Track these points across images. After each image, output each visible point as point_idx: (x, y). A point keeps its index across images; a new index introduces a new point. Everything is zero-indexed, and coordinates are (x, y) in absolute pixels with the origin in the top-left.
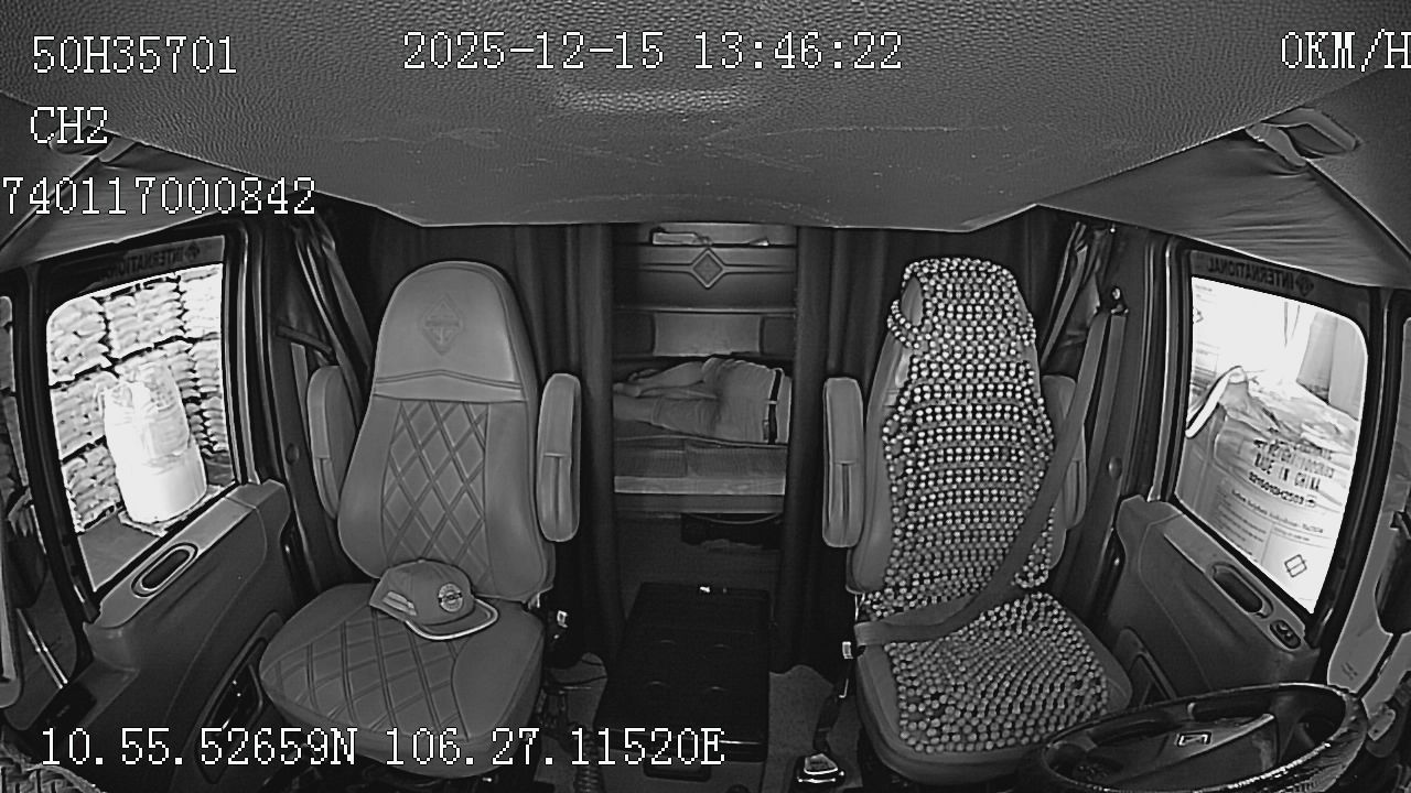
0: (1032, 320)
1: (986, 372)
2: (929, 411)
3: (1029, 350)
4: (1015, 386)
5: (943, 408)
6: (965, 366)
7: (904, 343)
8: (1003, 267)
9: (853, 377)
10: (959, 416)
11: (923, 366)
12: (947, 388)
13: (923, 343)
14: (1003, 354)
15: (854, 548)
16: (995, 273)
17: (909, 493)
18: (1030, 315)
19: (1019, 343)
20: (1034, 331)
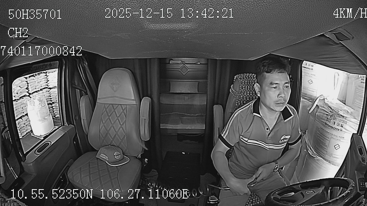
7: (234, 96)
9: (221, 105)
11: (239, 102)
13: (239, 96)
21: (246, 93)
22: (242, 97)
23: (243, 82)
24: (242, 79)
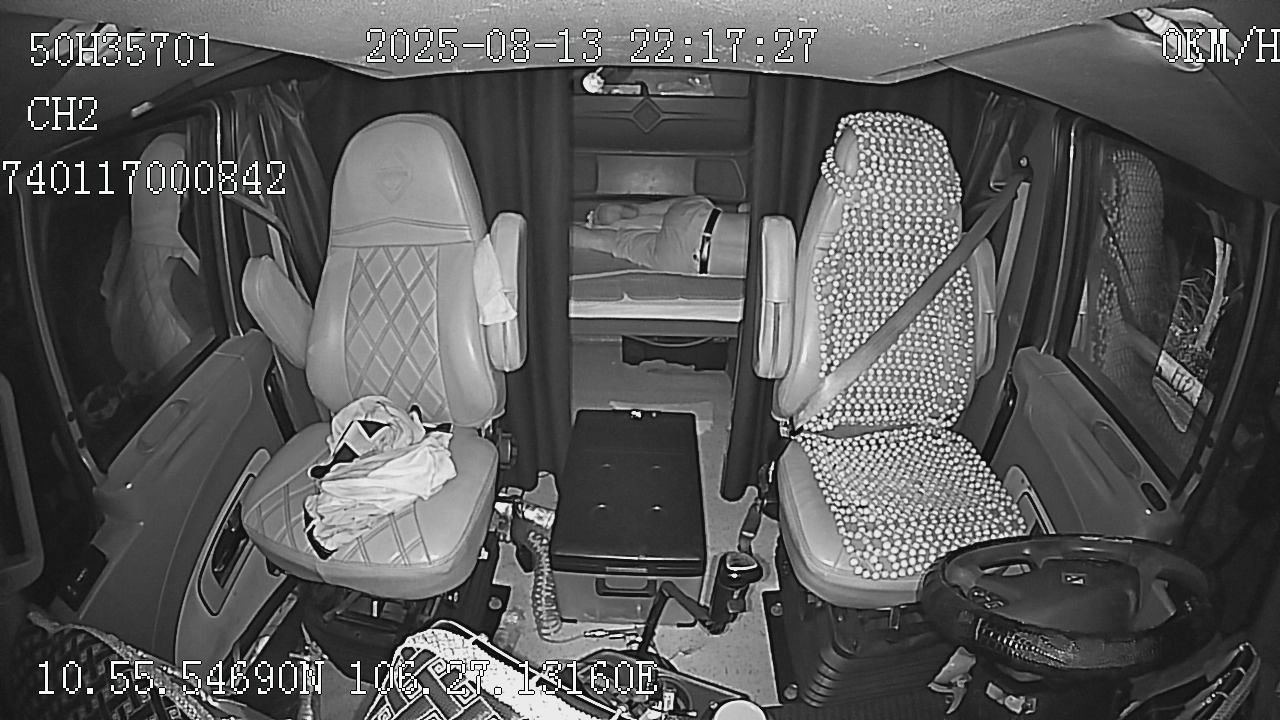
0: (959, 179)
1: (913, 225)
2: (857, 255)
3: (954, 207)
4: (940, 240)
5: (871, 254)
6: (894, 216)
7: (836, 190)
8: (935, 127)
9: (788, 217)
10: (886, 263)
11: (853, 213)
12: (875, 236)
13: (854, 192)
14: (930, 209)
15: (782, 379)
16: (927, 132)
17: (836, 331)
18: (957, 174)
19: (946, 201)
20: (960, 189)
21: (882, 183)
22: (867, 198)
23: (873, 140)
24: (870, 130)
